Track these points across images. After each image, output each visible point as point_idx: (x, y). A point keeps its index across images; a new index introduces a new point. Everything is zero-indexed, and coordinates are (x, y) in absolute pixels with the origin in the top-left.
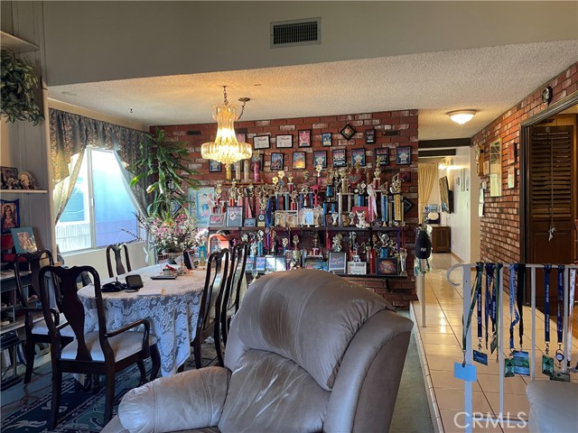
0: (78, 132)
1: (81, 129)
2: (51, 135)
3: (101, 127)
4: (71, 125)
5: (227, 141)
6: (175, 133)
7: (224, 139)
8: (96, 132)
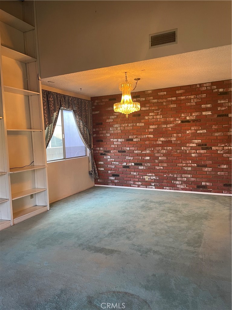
0: (56, 101)
1: (57, 100)
2: (43, 103)
3: (67, 98)
4: (53, 98)
5: (127, 102)
6: (103, 100)
7: (125, 101)
8: (65, 101)
